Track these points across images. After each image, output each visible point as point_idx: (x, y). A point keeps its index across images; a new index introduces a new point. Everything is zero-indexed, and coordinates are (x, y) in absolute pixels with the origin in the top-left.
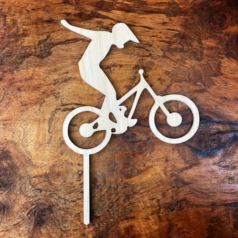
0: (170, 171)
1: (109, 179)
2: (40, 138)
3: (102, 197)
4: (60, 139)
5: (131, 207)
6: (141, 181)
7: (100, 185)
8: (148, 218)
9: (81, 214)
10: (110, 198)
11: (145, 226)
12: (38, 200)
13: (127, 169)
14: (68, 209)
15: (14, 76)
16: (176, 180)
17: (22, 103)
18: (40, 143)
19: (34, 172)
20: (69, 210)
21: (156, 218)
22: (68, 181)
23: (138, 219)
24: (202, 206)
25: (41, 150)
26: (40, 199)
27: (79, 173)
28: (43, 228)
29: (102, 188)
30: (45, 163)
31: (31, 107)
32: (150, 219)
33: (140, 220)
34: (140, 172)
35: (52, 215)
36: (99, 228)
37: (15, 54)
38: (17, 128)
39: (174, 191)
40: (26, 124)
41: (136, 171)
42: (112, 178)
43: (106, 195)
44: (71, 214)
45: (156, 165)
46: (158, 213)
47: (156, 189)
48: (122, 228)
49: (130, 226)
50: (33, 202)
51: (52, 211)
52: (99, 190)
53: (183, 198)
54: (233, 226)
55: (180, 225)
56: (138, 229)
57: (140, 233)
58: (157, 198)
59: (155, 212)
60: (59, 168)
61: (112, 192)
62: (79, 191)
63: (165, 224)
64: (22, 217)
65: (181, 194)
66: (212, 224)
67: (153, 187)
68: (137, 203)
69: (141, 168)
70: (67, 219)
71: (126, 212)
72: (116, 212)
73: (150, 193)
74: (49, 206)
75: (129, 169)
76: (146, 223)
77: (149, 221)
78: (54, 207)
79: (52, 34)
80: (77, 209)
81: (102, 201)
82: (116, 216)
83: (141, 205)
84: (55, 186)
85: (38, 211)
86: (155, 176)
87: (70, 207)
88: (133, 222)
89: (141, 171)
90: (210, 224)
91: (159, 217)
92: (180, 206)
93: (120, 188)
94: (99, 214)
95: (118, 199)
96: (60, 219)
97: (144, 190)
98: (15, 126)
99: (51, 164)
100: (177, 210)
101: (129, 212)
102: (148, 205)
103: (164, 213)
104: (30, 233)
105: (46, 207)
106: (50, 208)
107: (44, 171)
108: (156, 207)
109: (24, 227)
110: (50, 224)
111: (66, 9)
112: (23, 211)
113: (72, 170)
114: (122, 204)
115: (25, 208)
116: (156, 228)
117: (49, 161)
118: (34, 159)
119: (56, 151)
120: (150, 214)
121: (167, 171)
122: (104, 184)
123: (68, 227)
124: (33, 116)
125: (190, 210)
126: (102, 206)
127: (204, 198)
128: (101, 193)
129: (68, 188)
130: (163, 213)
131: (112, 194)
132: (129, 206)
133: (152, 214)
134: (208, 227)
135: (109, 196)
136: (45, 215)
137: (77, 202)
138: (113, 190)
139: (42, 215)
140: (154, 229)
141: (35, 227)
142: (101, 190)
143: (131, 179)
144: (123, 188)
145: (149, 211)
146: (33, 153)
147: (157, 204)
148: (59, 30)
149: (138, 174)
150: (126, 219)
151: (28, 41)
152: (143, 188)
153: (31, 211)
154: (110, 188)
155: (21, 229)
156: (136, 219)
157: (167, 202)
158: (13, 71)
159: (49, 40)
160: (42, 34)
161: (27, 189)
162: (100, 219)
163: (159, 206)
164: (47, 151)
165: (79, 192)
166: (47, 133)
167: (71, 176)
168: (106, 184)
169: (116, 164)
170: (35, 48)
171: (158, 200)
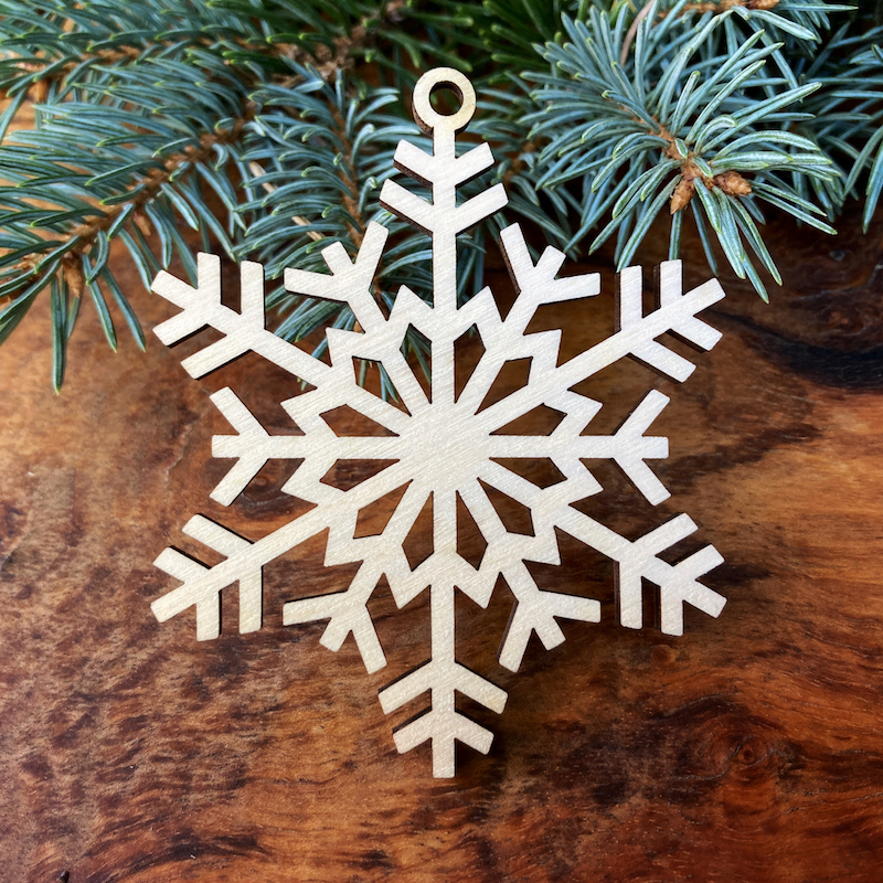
1: (114, 514)
7: (35, 553)
10: (85, 660)
21: (456, 859)
29: (41, 577)
32: (400, 868)
42: (136, 512)
52: (16, 590)
61: (112, 615)
71: (188, 789)
72: (101, 778)
100: (649, 794)
101: (219, 788)
103: (527, 821)
114: (169, 710)
120: (397, 820)
122: (60, 545)
125: (777, 802)
128: (18, 615)
130: (519, 813)
131: (103, 631)
133: (422, 821)
135: (77, 638)
138: (121, 595)
142: (28, 591)
150: (178, 853)
157: (562, 715)
168: (81, 549)
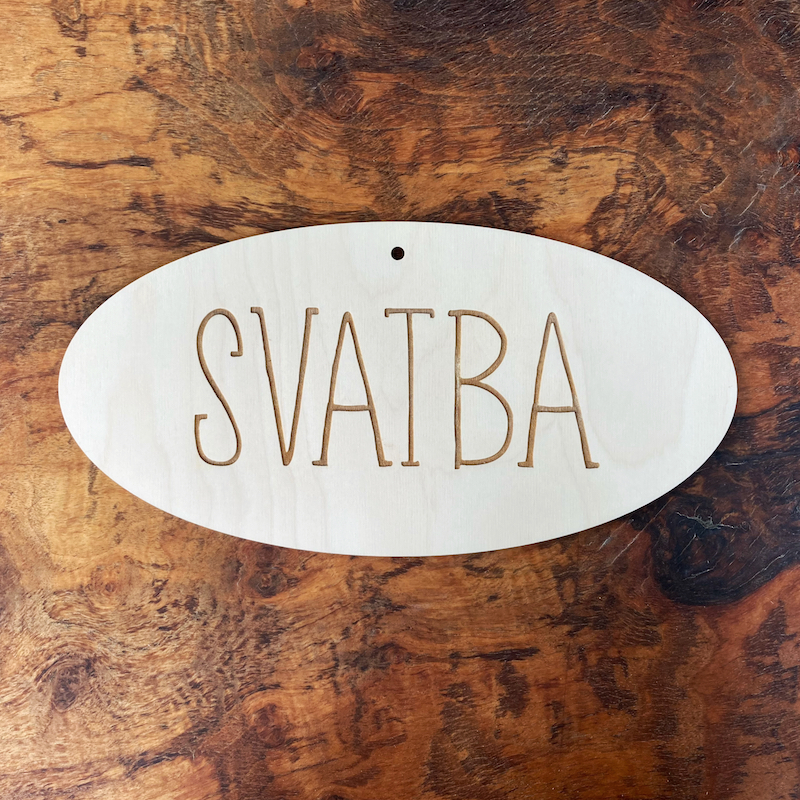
0: (360, 579)
2: (71, 505)
3: (206, 639)
4: (115, 507)
5: (272, 661)
6: (295, 601)
8: (309, 688)
9: (158, 679)
11: (302, 706)
12: (61, 647)
13: (266, 576)
14: (130, 666)
15: (15, 367)
16: (372, 600)
17: (31, 427)
18: (69, 515)
19: (55, 582)
20: (133, 670)
22: (131, 602)
23: (287, 689)
24: (431, 659)
25: (72, 533)
26: (66, 645)
27: (156, 584)
28: (71, 710)
30: (81, 561)
31: (50, 435)
33: (292, 691)
34: (294, 582)
35: (92, 680)
36: (198, 711)
37: (18, 319)
38: (19, 481)
39: (369, 625)
40: (40, 473)
41: (285, 581)
43: (218, 634)
44: (136, 678)
45: (330, 565)
46: (333, 675)
47: (329, 620)
48: (252, 711)
49: (269, 705)
50: (52, 652)
51: (94, 671)
53: (388, 640)
54: (498, 703)
55: (381, 703)
56: (288, 712)
57: (291, 722)
58: (330, 641)
59: (325, 673)
60: (110, 573)
62: (155, 625)
63: (348, 699)
64: (22, 686)
65: (384, 632)
66: (454, 700)
67: (321, 615)
68: (285, 654)
69: (296, 573)
70: (126, 690)
73: (315, 629)
74: (86, 660)
75: (269, 576)
76: (305, 697)
77: (313, 694)
78: (98, 663)
79: (104, 274)
80: (151, 667)
81: (207, 648)
82: (239, 683)
83: (296, 657)
84: (103, 613)
85: (62, 672)
86: (326, 591)
87: (135, 662)
88: (276, 696)
89: (296, 579)
90: (447, 699)
91: (335, 684)
92: (382, 658)
93: (248, 618)
94: (199, 677)
95: (243, 644)
96: (110, 689)
97: (301, 624)
98: (16, 477)
99: (93, 564)
102: (312, 656)
104: (40, 724)
105: (81, 662)
106: (89, 665)
107: (78, 580)
108: (328, 662)
109: (27, 709)
110: (87, 702)
111: (134, 220)
112: (28, 671)
113: (140, 577)
115: (32, 666)
116: (329, 709)
117: (88, 556)
118: (55, 553)
119: (106, 536)
121: (352, 578)
123: (129, 709)
124: (55, 456)
126: (207, 660)
127: (434, 640)
129: (132, 618)
132: (267, 661)
134: (443, 706)
136: (76, 681)
137: (151, 652)
139: (70, 682)
140: (324, 713)
141: (53, 708)
143: (273, 599)
144: (255, 618)
145: (313, 671)
146: (55, 540)
147: (329, 654)
148: (118, 267)
149: (289, 587)
151: (49, 290)
152: (299, 619)
153: (44, 671)
154: (225, 617)
155: (22, 713)
156: (283, 688)
158: (13, 355)
159: (95, 288)
160: (81, 275)
161: (37, 622)
162: (201, 690)
163: (335, 659)
164: (84, 536)
165: (156, 628)
166: (87, 493)
167: (136, 591)
169: (240, 565)
170: (65, 306)
171: (333, 646)
